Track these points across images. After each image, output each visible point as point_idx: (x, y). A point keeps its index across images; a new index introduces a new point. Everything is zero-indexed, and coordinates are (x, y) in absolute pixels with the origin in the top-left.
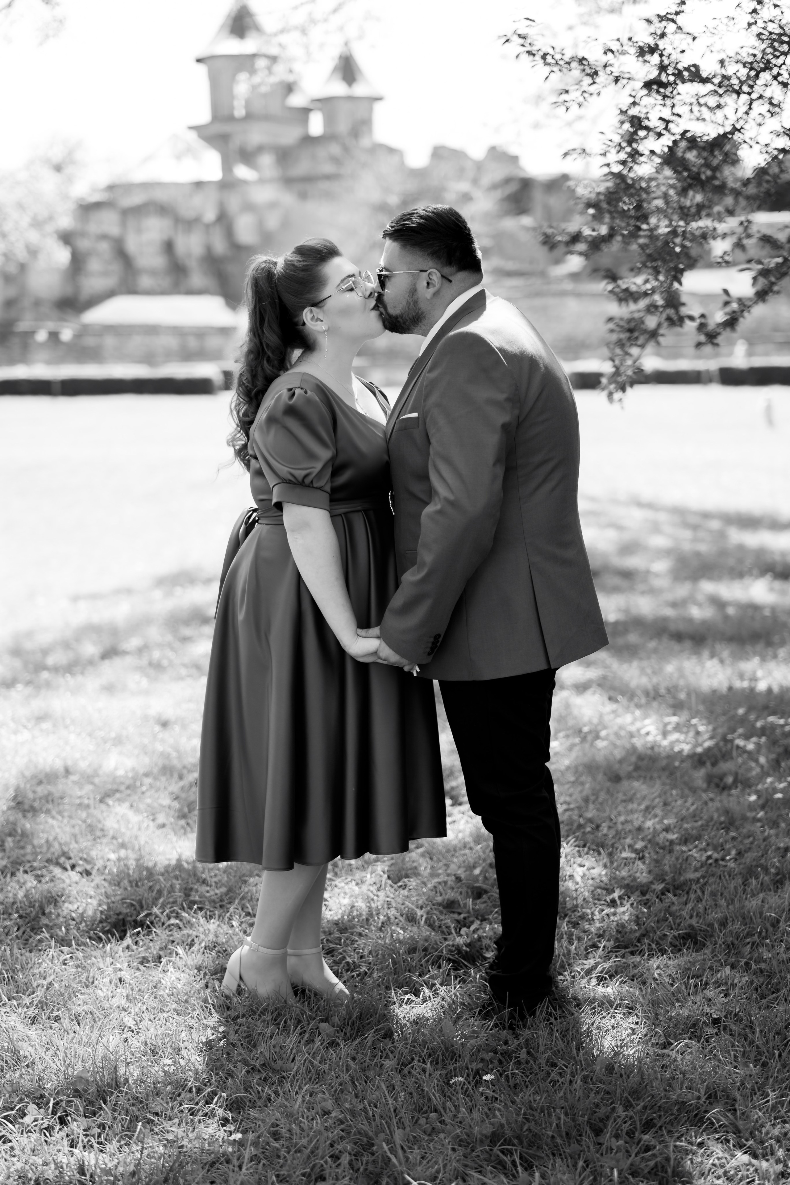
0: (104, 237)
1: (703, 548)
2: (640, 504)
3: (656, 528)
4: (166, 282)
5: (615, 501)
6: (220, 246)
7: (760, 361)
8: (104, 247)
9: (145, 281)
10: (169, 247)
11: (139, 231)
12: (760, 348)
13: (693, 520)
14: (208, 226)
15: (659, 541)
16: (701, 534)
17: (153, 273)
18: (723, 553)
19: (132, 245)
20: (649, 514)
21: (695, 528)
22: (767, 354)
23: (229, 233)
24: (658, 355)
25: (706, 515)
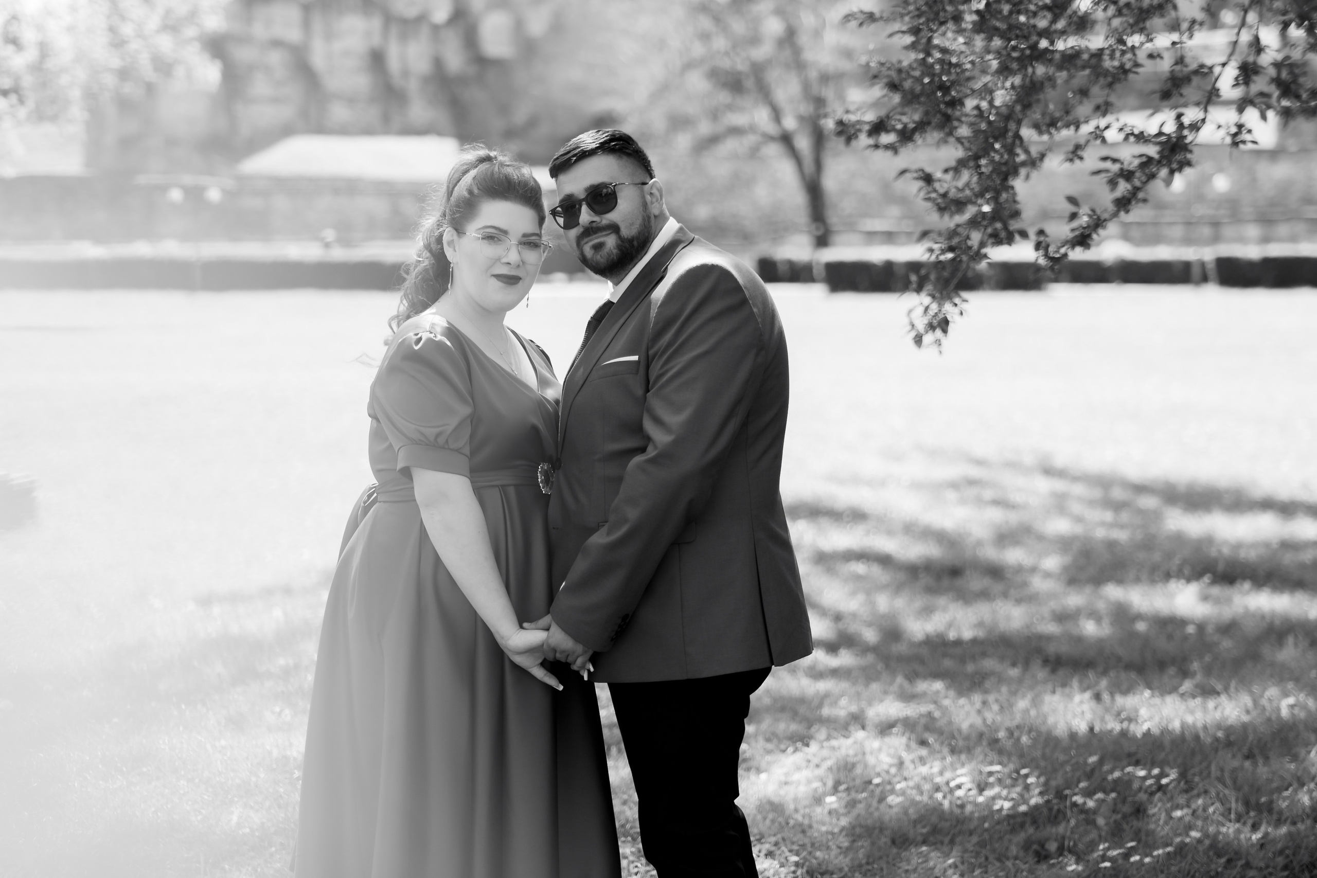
0: (277, 43)
1: (1121, 536)
2: (1049, 471)
3: (1060, 504)
4: (372, 114)
5: (1013, 465)
6: (455, 60)
7: (1278, 250)
8: (276, 58)
9: (339, 112)
10: (377, 59)
11: (329, 36)
12: (1283, 229)
13: (1118, 494)
14: (436, 29)
15: (1060, 526)
16: (1125, 517)
17: (351, 101)
18: (1148, 543)
19: (318, 59)
20: (1060, 485)
21: (1118, 507)
22: (1293, 239)
23: (471, 39)
24: (1126, 237)
25: (1141, 489)
